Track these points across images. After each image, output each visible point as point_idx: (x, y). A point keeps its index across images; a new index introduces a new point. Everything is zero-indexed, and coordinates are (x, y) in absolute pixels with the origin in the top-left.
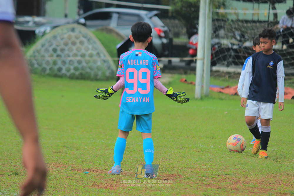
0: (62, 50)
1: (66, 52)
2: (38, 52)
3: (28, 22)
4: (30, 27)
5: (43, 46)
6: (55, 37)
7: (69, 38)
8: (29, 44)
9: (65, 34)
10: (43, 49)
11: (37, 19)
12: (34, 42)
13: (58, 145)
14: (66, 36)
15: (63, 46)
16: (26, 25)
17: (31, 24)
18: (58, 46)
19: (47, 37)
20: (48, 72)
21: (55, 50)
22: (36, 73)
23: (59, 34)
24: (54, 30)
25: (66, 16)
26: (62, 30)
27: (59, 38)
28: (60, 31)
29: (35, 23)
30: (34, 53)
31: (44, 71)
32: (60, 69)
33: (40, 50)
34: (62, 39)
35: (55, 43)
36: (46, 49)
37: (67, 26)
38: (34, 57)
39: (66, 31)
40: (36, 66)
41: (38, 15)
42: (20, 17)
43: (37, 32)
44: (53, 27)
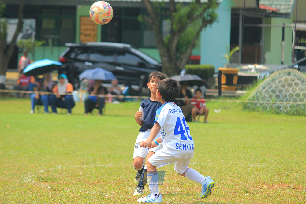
0: (280, 91)
1: (284, 93)
2: (260, 93)
3: (251, 69)
4: (252, 73)
5: (264, 88)
6: (274, 80)
7: (286, 80)
8: (252, 87)
9: (283, 77)
10: (264, 91)
11: (258, 66)
12: (256, 85)
13: (280, 169)
14: (283, 79)
15: (280, 88)
16: (249, 72)
17: (253, 71)
18: (276, 88)
19: (267, 80)
20: (268, 110)
21: (274, 91)
22: (258, 111)
23: (277, 77)
24: (273, 75)
25: (282, 63)
26: (280, 74)
27: (277, 81)
28: (278, 75)
29: (256, 69)
30: (257, 94)
31: (265, 109)
32: (279, 107)
33: (262, 91)
34: (280, 82)
35: (274, 85)
36: (266, 91)
37: (284, 70)
38: (256, 97)
39: (283, 75)
40: (258, 105)
41: (259, 63)
42: (244, 65)
43: (258, 77)
44: (271, 73)
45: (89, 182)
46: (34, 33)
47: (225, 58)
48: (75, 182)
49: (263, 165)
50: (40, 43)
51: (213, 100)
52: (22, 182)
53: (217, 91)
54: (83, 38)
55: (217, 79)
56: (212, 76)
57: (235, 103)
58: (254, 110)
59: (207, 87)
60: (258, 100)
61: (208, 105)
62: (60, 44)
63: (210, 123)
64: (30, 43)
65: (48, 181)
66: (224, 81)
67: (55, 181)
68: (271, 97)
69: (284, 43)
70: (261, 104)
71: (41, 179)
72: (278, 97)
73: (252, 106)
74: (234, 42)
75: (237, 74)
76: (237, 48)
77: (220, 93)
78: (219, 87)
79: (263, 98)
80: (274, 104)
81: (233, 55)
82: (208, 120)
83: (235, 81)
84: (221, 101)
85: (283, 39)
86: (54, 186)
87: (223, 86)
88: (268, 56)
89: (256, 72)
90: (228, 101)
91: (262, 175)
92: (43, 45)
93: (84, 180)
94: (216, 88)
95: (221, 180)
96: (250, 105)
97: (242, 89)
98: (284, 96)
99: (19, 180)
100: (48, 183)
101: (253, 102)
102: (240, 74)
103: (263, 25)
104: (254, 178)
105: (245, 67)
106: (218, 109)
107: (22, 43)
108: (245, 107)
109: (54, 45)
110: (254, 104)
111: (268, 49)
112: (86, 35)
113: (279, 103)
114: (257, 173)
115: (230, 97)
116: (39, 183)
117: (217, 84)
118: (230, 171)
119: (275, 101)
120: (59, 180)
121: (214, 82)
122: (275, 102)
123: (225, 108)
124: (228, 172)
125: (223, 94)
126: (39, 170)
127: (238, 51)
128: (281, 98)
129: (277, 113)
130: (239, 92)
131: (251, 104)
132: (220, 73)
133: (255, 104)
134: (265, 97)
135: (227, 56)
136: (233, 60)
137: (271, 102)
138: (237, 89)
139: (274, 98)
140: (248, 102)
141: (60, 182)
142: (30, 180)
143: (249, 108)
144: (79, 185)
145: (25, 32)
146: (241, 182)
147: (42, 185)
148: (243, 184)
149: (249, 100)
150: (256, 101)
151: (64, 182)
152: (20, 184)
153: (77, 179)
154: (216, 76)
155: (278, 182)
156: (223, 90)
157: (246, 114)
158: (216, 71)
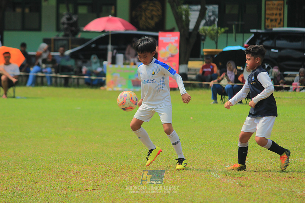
45: (279, 178)
46: (217, 20)
48: (264, 178)
50: (223, 30)
52: (208, 178)
54: (268, 23)
62: (244, 30)
64: (213, 30)
65: (235, 176)
67: (242, 177)
71: (228, 174)
86: (242, 181)
92: (226, 32)
93: (274, 176)
99: (204, 175)
100: (235, 178)
107: (204, 30)
109: (237, 32)
112: (272, 20)
116: (226, 179)
120: (247, 176)
126: (225, 165)
141: (248, 177)
142: (217, 175)
144: (268, 180)
145: (207, 18)
147: (229, 180)
151: (252, 178)
152: (207, 179)
153: (266, 174)
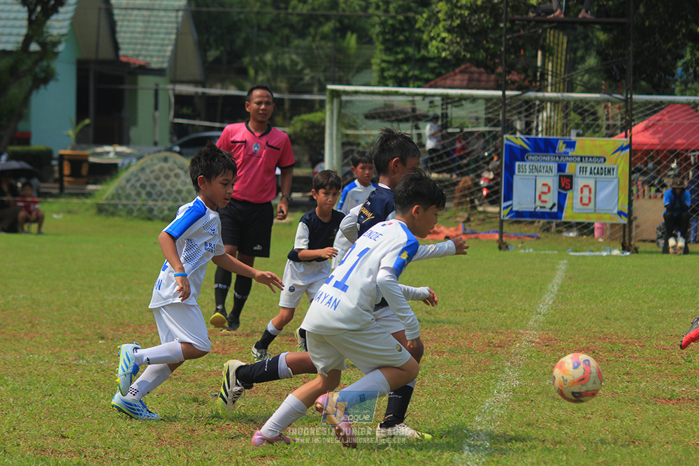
0: (153, 186)
1: (158, 188)
2: (123, 188)
3: (108, 153)
4: (111, 159)
5: (128, 181)
6: (143, 169)
7: (161, 170)
8: (111, 181)
9: (156, 165)
10: (128, 186)
11: (119, 149)
12: (117, 176)
14: (156, 168)
15: (153, 181)
16: (105, 157)
17: (112, 155)
18: (147, 181)
19: (133, 169)
20: (135, 214)
21: (143, 186)
22: (120, 216)
23: (147, 165)
24: (142, 161)
25: (156, 144)
26: (152, 160)
27: (148, 171)
28: (149, 162)
29: (117, 154)
30: (117, 190)
31: (130, 212)
32: (151, 210)
33: (125, 187)
34: (152, 172)
35: (143, 177)
36: (132, 185)
37: (158, 155)
38: (117, 195)
39: (155, 161)
40: (120, 207)
41: (121, 143)
42: (97, 146)
43: (120, 165)
44: (139, 158)
47: (68, 136)
49: (127, 298)
51: (50, 200)
53: (57, 185)
55: (56, 168)
56: (49, 163)
57: (84, 203)
58: (113, 214)
59: (42, 180)
60: (120, 199)
61: (43, 207)
63: (46, 235)
66: (67, 171)
68: (139, 194)
69: (157, 114)
70: (125, 206)
72: (149, 194)
73: (111, 209)
74: (81, 112)
75: (86, 161)
76: (87, 121)
77: (62, 188)
78: (60, 181)
79: (128, 197)
80: (144, 205)
81: (81, 131)
82: (43, 230)
83: (85, 170)
84: (62, 200)
85: (156, 108)
87: (66, 179)
88: (134, 132)
89: (117, 157)
90: (75, 201)
91: (125, 313)
94: (56, 181)
95: (63, 320)
96: (107, 207)
97: (95, 183)
98: (159, 193)
101: (113, 202)
102: (92, 159)
103: (126, 87)
104: (114, 316)
105: (99, 150)
106: (58, 213)
108: (101, 210)
110: (113, 205)
111: (134, 123)
113: (151, 203)
114: (117, 310)
115: (77, 195)
117: (57, 175)
118: (77, 306)
119: (145, 200)
121: (52, 172)
122: (145, 203)
123: (69, 212)
124: (74, 308)
125: (66, 191)
127: (88, 125)
128: (155, 196)
129: (149, 219)
130: (91, 187)
131: (109, 205)
132: (61, 158)
133: (116, 206)
134: (130, 194)
135: (71, 133)
136: (81, 139)
137: (139, 202)
138: (88, 183)
139: (144, 196)
140: (106, 202)
143: (106, 211)
146: (94, 323)
148: (97, 327)
149: (107, 199)
150: (117, 201)
154: (55, 163)
155: (149, 323)
156: (66, 184)
157: (101, 220)
158: (56, 155)
